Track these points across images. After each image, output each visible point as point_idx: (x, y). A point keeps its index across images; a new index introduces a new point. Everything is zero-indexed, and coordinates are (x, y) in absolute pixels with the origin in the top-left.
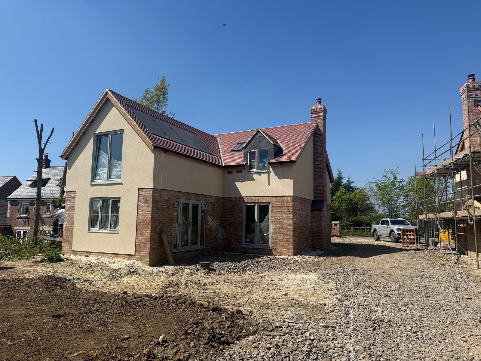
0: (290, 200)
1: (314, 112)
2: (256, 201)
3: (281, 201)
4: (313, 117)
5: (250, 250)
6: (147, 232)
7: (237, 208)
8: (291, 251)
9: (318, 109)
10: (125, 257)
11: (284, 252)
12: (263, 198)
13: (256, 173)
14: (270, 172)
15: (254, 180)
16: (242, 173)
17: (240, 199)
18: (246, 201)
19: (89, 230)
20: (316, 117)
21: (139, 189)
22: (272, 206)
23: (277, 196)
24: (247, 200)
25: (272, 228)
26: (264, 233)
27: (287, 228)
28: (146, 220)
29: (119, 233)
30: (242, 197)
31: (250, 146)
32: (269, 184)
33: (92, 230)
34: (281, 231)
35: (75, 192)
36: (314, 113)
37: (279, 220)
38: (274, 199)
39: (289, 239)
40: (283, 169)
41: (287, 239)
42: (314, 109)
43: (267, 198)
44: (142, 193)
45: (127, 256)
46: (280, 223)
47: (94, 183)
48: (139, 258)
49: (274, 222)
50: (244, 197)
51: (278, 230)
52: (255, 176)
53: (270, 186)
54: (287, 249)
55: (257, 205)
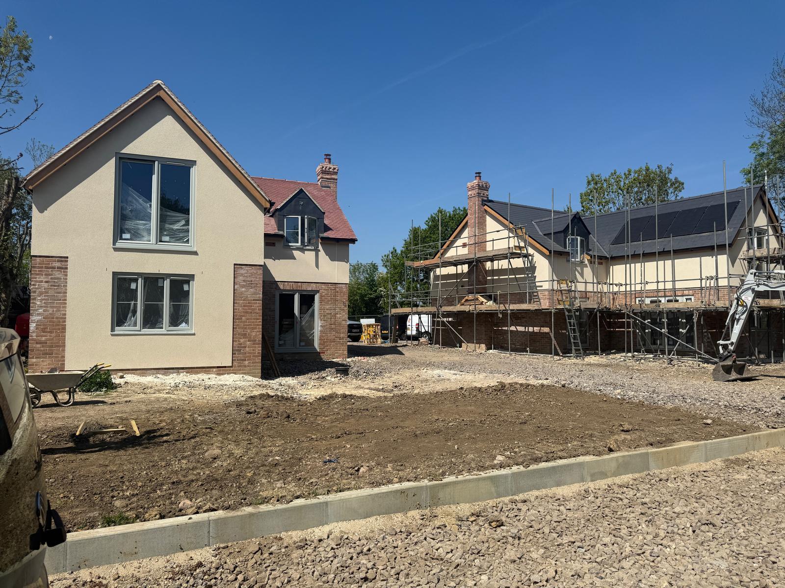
0: (345, 289)
1: (325, 171)
2: (297, 288)
3: (333, 290)
4: (324, 178)
5: (287, 356)
6: (255, 330)
7: (267, 297)
8: (345, 352)
9: (330, 168)
10: (208, 371)
11: (336, 354)
12: (308, 285)
13: (298, 249)
14: (319, 251)
15: (295, 259)
16: (275, 246)
17: (273, 284)
18: (281, 287)
19: (113, 330)
20: (328, 179)
21: (235, 264)
22: (321, 296)
23: (327, 283)
24: (284, 286)
25: (320, 324)
26: (307, 332)
27: (340, 324)
28: (251, 313)
29: (194, 334)
30: (275, 281)
31: (287, 208)
32: (317, 266)
33: (119, 330)
34: (332, 329)
35: (67, 257)
36: (325, 173)
37: (331, 314)
38: (323, 286)
39: (343, 338)
40: (336, 248)
41: (340, 338)
42: (326, 168)
43: (314, 285)
44: (242, 271)
45: (215, 370)
46: (331, 318)
47: (118, 245)
48: (240, 370)
49: (323, 317)
50: (278, 282)
51: (328, 326)
52: (296, 253)
53: (318, 269)
54: (340, 350)
55: (297, 293)
